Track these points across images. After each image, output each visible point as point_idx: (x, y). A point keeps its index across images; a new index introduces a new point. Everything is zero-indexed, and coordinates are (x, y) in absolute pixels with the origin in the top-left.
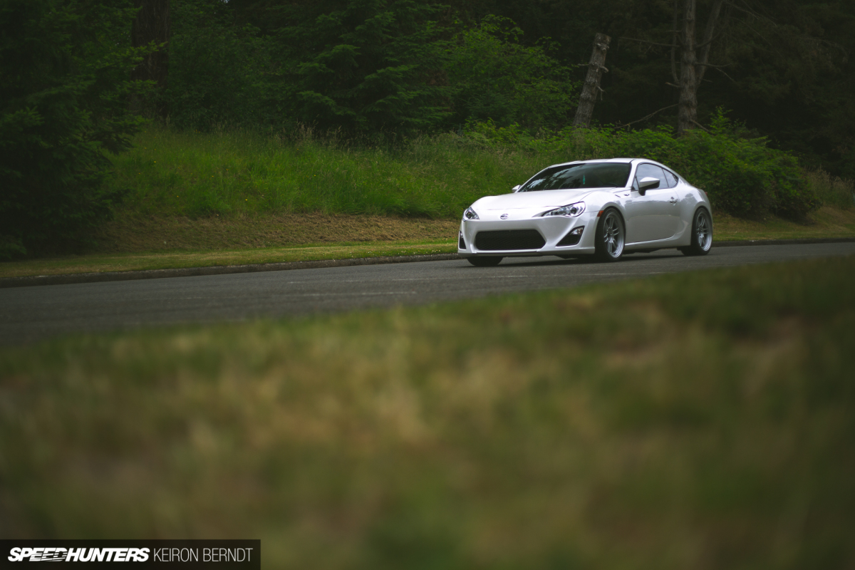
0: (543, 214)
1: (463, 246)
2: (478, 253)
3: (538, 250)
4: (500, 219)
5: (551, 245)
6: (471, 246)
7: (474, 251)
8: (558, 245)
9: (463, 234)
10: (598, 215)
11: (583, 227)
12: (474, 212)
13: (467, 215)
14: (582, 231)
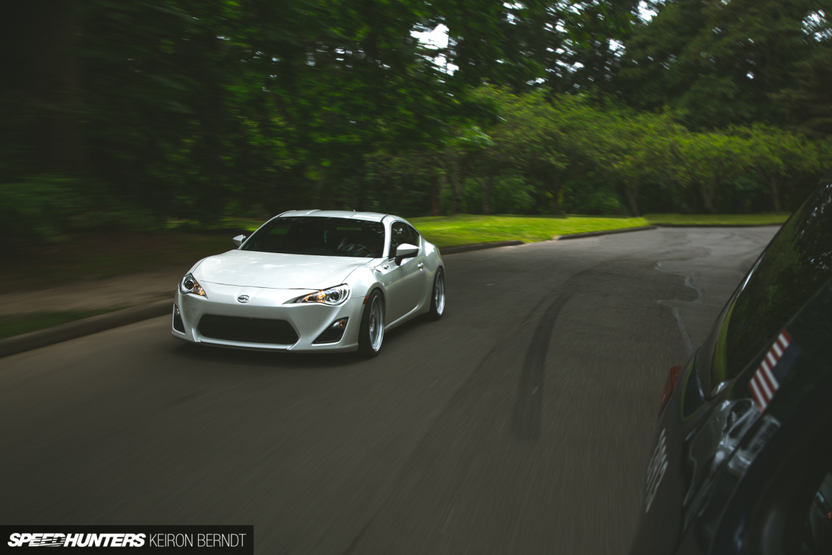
0: (295, 301)
1: (179, 326)
2: (202, 342)
3: (289, 347)
4: (237, 302)
5: (305, 343)
6: (193, 331)
7: (198, 339)
8: (315, 342)
9: (181, 312)
10: (364, 303)
11: (347, 318)
12: (196, 282)
13: (186, 285)
14: (345, 324)
